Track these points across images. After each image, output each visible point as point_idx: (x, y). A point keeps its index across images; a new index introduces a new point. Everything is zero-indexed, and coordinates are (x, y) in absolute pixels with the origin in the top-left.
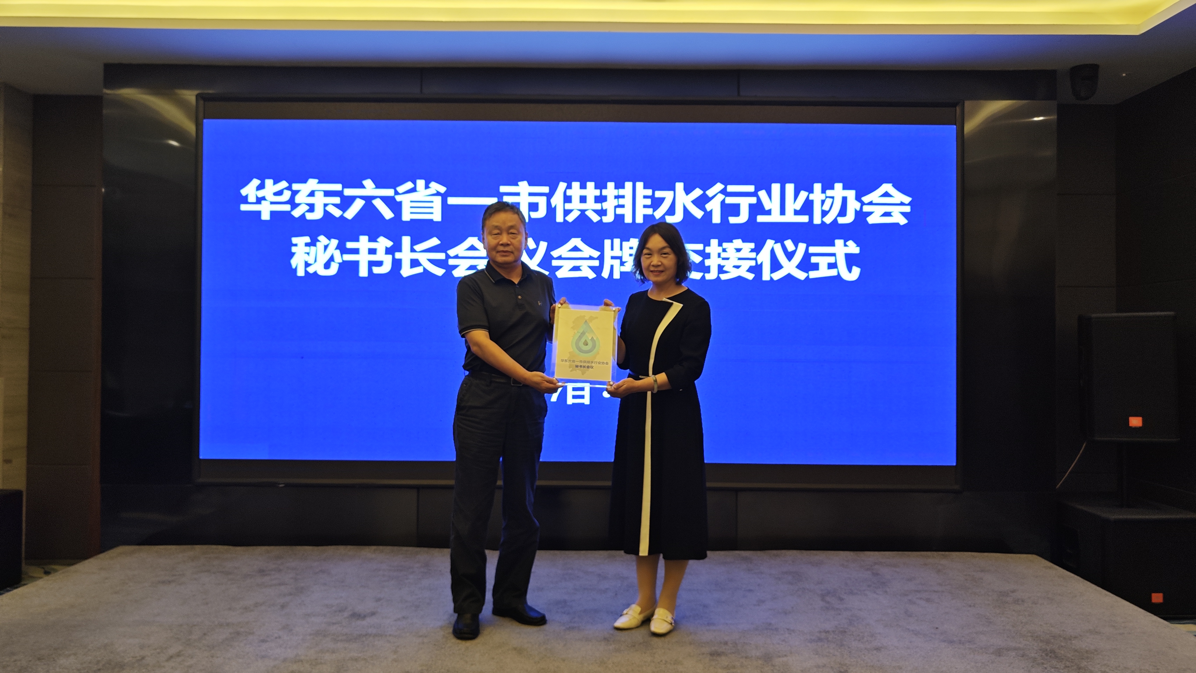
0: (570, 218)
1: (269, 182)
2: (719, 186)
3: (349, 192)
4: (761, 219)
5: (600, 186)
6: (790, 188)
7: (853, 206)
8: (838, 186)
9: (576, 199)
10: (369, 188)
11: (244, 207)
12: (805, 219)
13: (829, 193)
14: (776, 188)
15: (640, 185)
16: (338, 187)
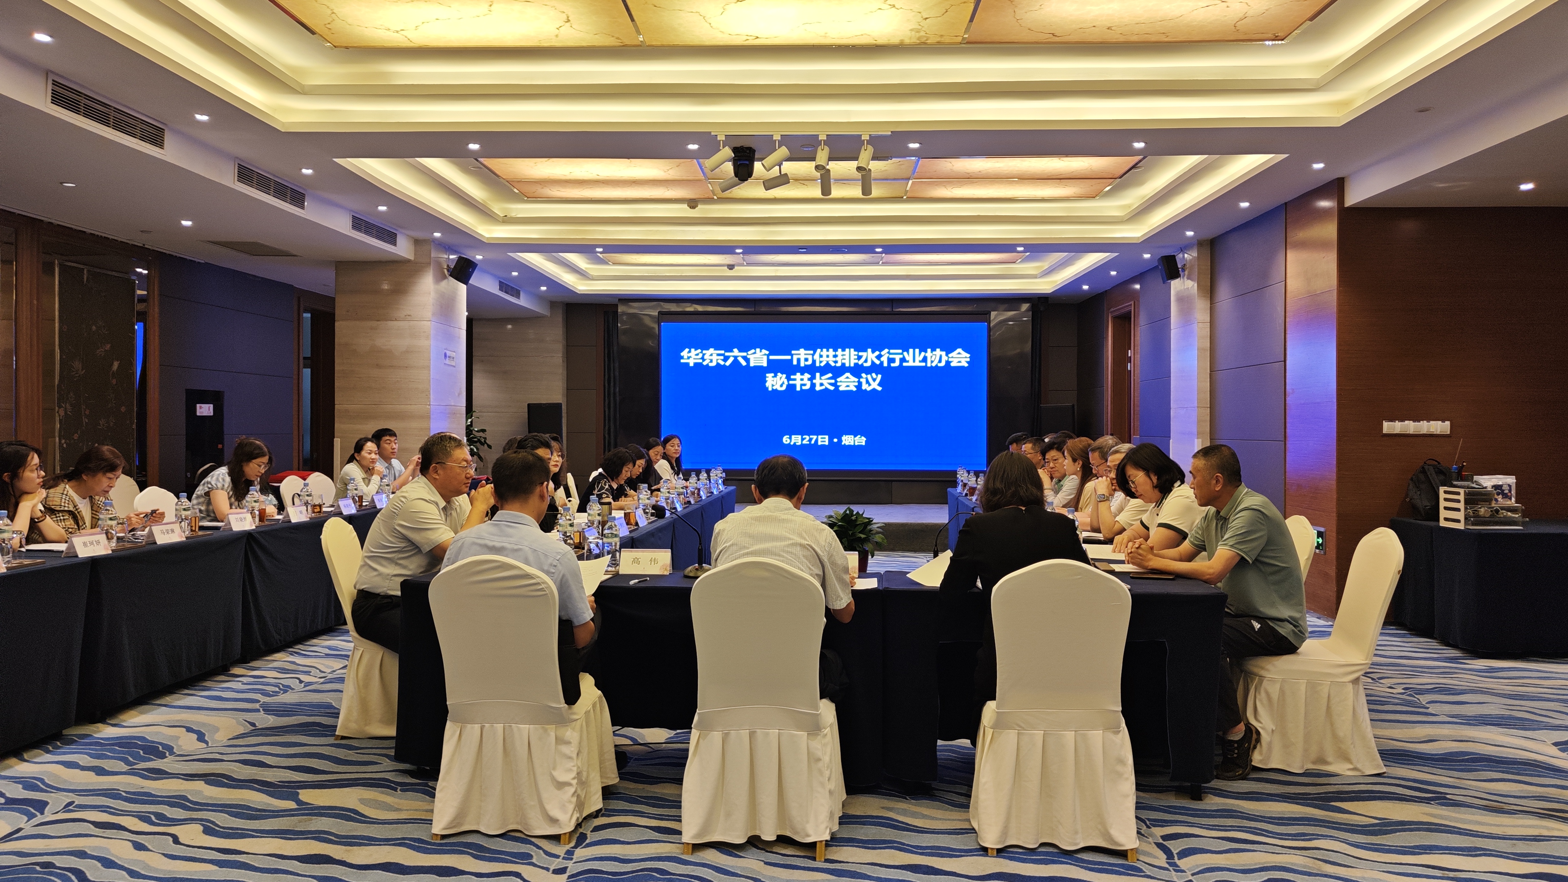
0: (822, 364)
1: (693, 350)
2: (886, 350)
3: (727, 354)
4: (905, 364)
5: (835, 350)
6: (917, 351)
7: (944, 358)
8: (938, 350)
9: (825, 356)
10: (736, 352)
11: (682, 361)
12: (923, 364)
13: (934, 353)
14: (911, 351)
15: (852, 350)
16: (722, 352)
